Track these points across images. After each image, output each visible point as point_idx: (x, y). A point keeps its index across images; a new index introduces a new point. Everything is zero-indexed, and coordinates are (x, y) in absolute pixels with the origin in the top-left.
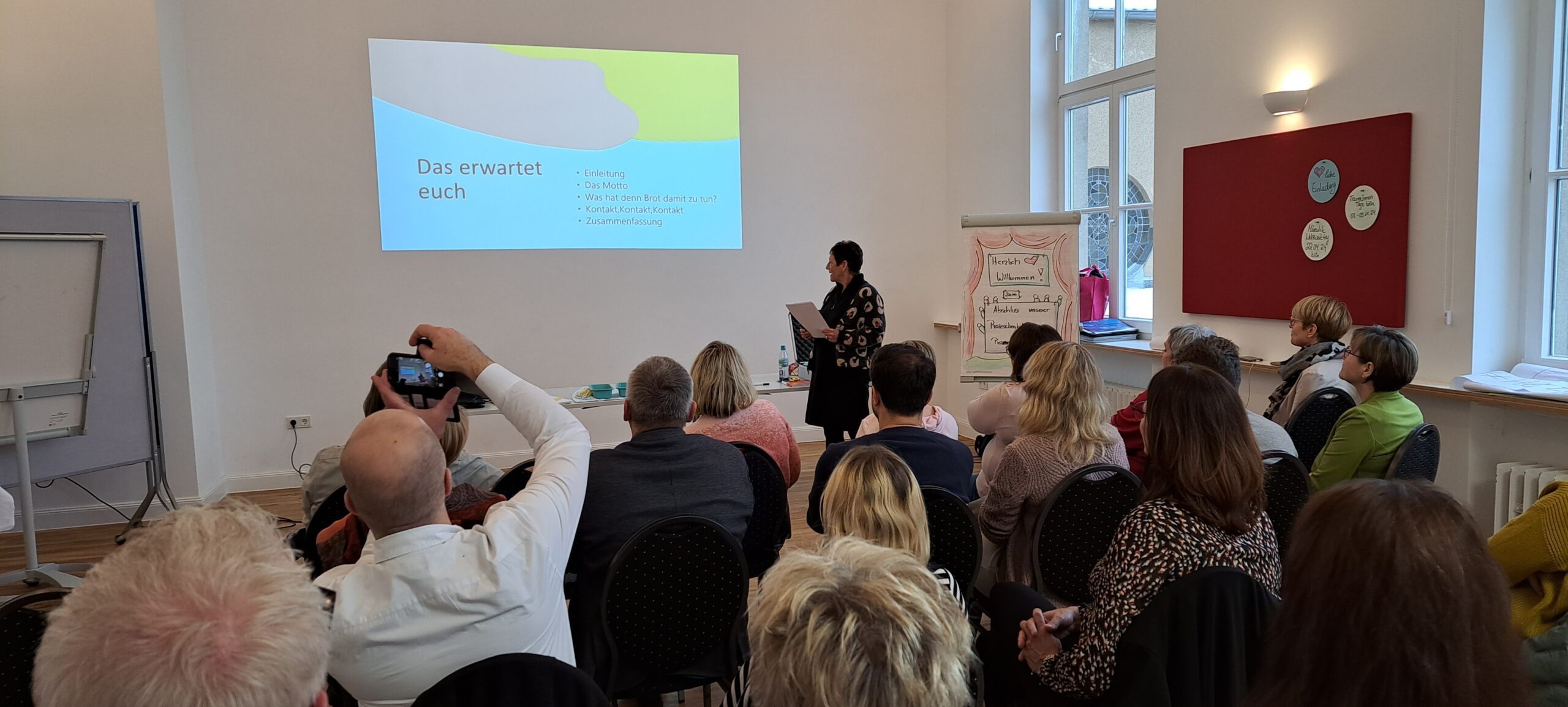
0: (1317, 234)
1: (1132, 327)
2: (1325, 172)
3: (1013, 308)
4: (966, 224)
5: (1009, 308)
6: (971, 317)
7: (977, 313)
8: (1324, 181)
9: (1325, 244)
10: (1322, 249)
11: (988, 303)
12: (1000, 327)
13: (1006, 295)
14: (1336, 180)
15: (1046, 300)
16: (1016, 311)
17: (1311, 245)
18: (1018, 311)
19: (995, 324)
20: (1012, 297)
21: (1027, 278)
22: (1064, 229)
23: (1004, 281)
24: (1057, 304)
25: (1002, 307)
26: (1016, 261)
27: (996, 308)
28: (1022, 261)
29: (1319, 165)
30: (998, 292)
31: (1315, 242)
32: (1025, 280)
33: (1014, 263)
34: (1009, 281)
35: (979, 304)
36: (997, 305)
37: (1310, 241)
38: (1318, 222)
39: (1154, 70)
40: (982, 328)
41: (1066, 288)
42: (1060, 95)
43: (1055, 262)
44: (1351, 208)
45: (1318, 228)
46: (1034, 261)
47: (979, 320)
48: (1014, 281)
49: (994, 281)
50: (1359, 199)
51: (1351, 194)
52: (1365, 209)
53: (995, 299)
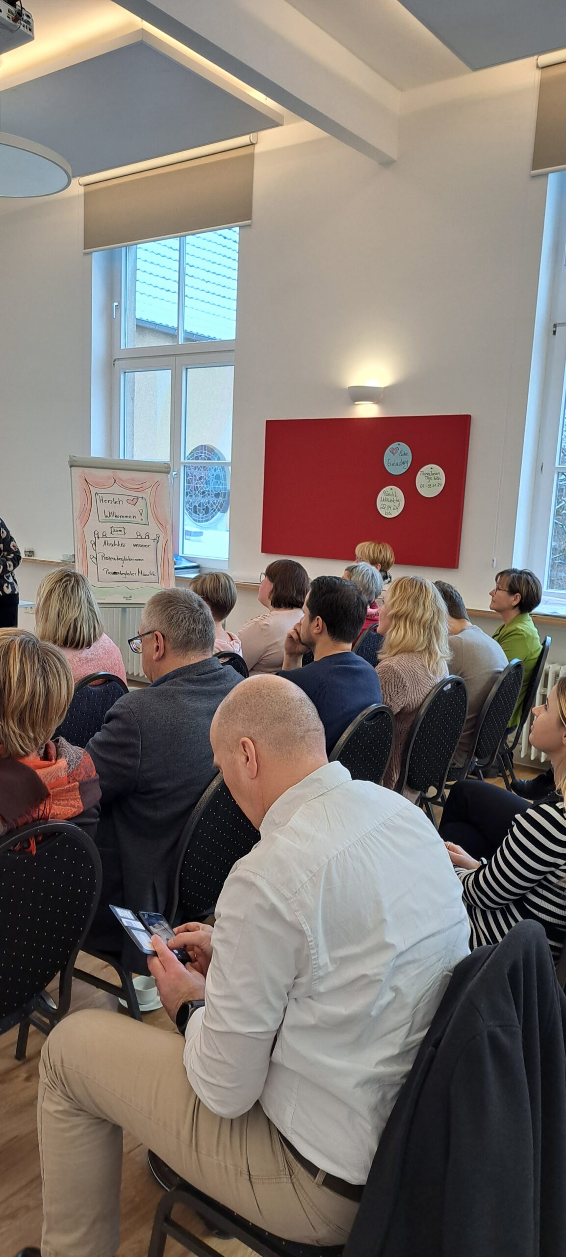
0: (389, 498)
1: (194, 562)
2: (399, 451)
3: (120, 543)
4: (75, 464)
5: (116, 543)
6: (84, 549)
7: (89, 546)
8: (397, 458)
9: (397, 506)
10: (394, 509)
11: (98, 537)
12: (110, 559)
13: (113, 531)
14: (409, 458)
15: (147, 537)
16: (123, 545)
17: (385, 506)
18: (124, 546)
19: (105, 556)
20: (118, 533)
21: (130, 517)
22: (158, 477)
23: (110, 518)
24: (156, 541)
25: (110, 541)
26: (119, 502)
27: (105, 542)
28: (125, 502)
29: (394, 445)
30: (106, 528)
31: (387, 503)
32: (129, 519)
33: (118, 502)
34: (115, 518)
35: (90, 537)
36: (106, 539)
37: (383, 503)
38: (391, 489)
39: (234, 350)
40: (94, 560)
41: (162, 528)
42: (114, 359)
43: (152, 504)
44: (420, 480)
45: (391, 493)
46: (134, 501)
47: (90, 552)
48: (119, 518)
49: (102, 517)
50: (429, 474)
51: (421, 470)
52: (433, 482)
53: (104, 534)
